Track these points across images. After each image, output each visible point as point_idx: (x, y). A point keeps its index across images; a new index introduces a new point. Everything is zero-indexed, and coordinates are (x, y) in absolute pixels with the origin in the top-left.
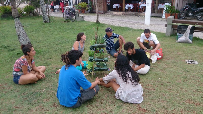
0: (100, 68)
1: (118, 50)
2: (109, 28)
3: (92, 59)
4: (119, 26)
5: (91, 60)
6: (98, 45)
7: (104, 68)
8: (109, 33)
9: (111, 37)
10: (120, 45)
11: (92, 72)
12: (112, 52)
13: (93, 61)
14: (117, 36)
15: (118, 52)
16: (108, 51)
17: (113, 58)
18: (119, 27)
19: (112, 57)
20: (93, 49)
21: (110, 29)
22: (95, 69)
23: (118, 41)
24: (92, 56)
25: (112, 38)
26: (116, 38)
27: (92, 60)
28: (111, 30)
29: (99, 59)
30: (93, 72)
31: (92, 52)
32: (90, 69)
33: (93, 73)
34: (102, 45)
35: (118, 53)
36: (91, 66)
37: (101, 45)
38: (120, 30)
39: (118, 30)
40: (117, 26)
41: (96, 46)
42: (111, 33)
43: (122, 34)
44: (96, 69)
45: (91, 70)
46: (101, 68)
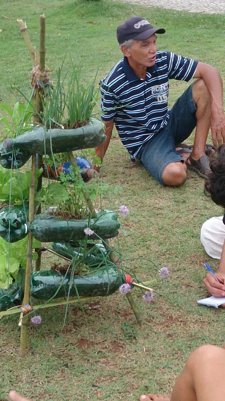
0: (69, 276)
1: (188, 142)
2: (138, 20)
3: (19, 225)
4: (193, 11)
5: (12, 233)
6: (53, 132)
7: (94, 278)
8: (134, 46)
9: (149, 75)
10: (198, 114)
11: (18, 303)
12: (155, 155)
13: (23, 235)
14: (189, 70)
15: (185, 157)
16: (132, 150)
17: (157, 189)
18: (195, 15)
19: (152, 182)
20: (23, 160)
21: (137, 26)
22: (36, 283)
23: (188, 93)
24: (18, 202)
25: (160, 77)
26: (179, 78)
27: (18, 232)
28: (145, 28)
29: (63, 224)
30: (25, 307)
31: (12, 180)
32: (11, 287)
33: (29, 315)
34: (79, 131)
35: (190, 158)
36: (14, 268)
37: (70, 132)
38: (199, 30)
39: (187, 32)
40: (186, 12)
41: (35, 142)
42: (146, 50)
43: (212, 49)
44: (41, 287)
45: (14, 293)
46: (79, 281)
